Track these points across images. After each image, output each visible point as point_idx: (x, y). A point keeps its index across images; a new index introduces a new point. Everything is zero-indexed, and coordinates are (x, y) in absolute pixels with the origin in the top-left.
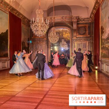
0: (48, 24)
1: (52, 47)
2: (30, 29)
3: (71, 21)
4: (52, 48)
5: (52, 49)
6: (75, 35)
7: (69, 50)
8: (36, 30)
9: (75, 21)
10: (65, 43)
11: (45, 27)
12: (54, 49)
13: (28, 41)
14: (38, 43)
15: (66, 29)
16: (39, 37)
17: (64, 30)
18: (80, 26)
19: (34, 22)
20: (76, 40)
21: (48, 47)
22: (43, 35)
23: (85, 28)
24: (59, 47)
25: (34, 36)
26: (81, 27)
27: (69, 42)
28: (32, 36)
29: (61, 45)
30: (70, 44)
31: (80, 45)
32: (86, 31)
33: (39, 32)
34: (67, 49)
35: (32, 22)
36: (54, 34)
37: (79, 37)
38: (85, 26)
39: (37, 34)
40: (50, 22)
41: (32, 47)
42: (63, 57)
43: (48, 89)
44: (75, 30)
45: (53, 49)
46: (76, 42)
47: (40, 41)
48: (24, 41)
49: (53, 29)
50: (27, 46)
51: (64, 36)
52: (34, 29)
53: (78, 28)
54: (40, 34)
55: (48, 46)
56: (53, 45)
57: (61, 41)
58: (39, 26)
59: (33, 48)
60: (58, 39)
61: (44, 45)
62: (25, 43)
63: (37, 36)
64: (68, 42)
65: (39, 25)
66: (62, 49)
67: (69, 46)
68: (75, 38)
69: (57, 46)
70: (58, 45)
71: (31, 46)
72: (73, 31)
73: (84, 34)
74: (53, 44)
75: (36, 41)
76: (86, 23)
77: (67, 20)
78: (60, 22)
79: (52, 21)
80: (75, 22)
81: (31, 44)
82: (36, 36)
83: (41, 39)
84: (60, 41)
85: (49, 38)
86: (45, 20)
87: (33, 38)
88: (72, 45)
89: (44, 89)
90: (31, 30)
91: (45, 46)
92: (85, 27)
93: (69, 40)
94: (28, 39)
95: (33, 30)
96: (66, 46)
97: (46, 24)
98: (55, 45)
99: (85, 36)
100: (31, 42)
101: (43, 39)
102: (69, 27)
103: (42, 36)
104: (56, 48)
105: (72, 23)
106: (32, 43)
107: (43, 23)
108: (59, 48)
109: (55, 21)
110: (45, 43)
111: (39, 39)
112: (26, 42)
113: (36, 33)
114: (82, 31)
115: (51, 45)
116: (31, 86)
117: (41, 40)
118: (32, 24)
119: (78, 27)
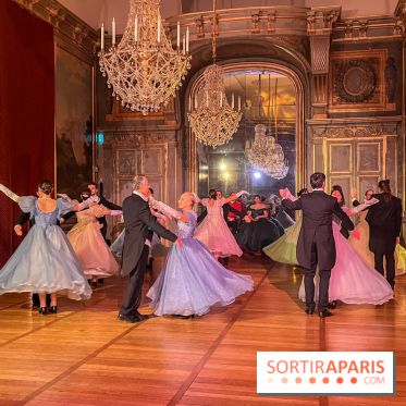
0: (187, 48)
1: (203, 164)
2: (99, 74)
3: (299, 33)
4: (205, 168)
5: (206, 172)
6: (320, 100)
7: (290, 177)
8: (129, 79)
9: (319, 31)
10: (271, 143)
11: (172, 64)
12: (218, 172)
13: (89, 132)
14: (135, 146)
15: (274, 75)
16: (144, 112)
17: (265, 76)
18: (346, 56)
19: (119, 38)
20: (327, 130)
21: (185, 166)
22: (161, 105)
23: (373, 70)
24: (241, 166)
25: (116, 110)
26: (352, 64)
27: (292, 138)
28: (105, 108)
29: (250, 153)
30: (298, 149)
31: (345, 154)
32: (375, 80)
33: (141, 91)
34: (280, 171)
35: (108, 39)
36: (214, 97)
37: (340, 115)
38: (371, 59)
39: (130, 98)
40: (195, 38)
41: (109, 165)
42: (261, 212)
43: (189, 373)
44: (320, 79)
45: (209, 172)
46: (325, 140)
47: (145, 133)
48: (68, 136)
49: (208, 73)
50: (80, 158)
51: (265, 109)
52: (116, 74)
53: (339, 70)
54: (149, 101)
55: (184, 157)
56: (211, 155)
57: (251, 135)
58: (139, 59)
59: (114, 171)
60: (237, 124)
61: (166, 153)
62: (73, 145)
63: (133, 108)
64: (285, 139)
65: (144, 53)
66: (257, 176)
67: (289, 159)
68: (319, 118)
69: (233, 156)
70: (238, 156)
71: (101, 160)
72: (309, 82)
73: (366, 98)
74: (210, 148)
75: (126, 134)
76: (376, 45)
77: (279, 31)
78: (247, 38)
79: (208, 36)
80: (320, 39)
81: (101, 152)
82: (126, 110)
83: (151, 122)
84: (244, 134)
85: (192, 119)
86: (170, 31)
87: (110, 118)
88: (305, 154)
89: (169, 372)
90: (101, 80)
91: (171, 160)
92: (371, 64)
93: (293, 130)
94: (89, 124)
95: (111, 80)
96: (276, 156)
97: (175, 47)
98: (221, 156)
99: (371, 110)
100: (101, 139)
101: (163, 122)
102: (290, 63)
103: (157, 107)
104: (225, 170)
105: (304, 45)
106: (107, 146)
107: (159, 46)
108: (240, 170)
109: (223, 35)
110: (173, 142)
111: (144, 123)
112: (79, 139)
113: (127, 96)
114: (357, 83)
115: (201, 152)
116: (100, 355)
117: (153, 127)
118: (106, 50)
119: (334, 63)
